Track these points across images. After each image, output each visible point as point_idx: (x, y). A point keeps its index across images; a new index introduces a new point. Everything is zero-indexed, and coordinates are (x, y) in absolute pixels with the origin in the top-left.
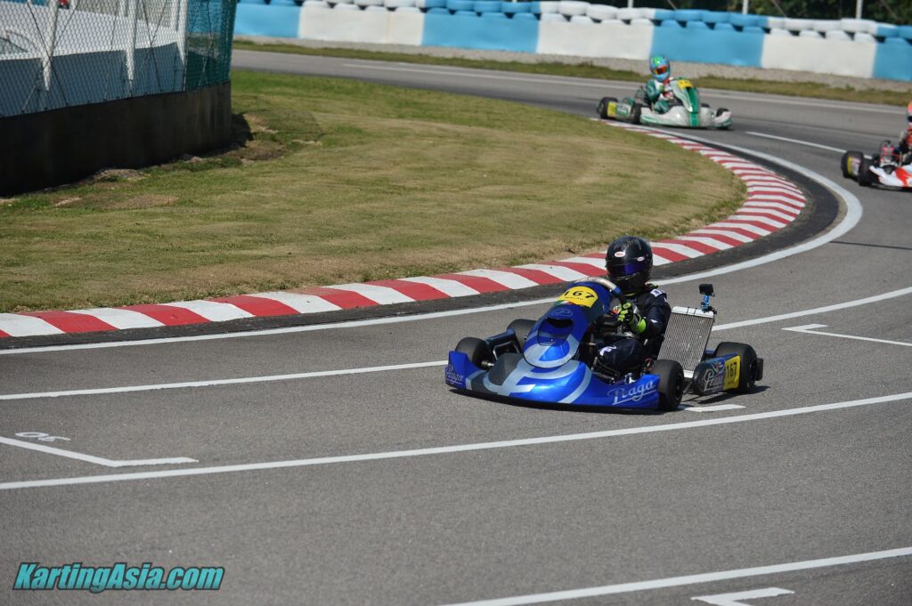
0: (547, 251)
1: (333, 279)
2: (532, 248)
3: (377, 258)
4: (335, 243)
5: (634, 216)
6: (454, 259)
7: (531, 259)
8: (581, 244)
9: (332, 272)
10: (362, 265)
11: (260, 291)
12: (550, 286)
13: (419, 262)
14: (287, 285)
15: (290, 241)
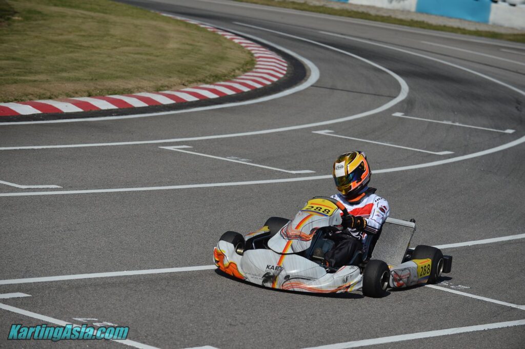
0: (172, 84)
1: (73, 95)
2: (165, 82)
3: (91, 84)
4: (64, 74)
5: (208, 67)
6: (130, 86)
7: (166, 88)
8: (188, 81)
9: (72, 91)
10: (85, 87)
11: (40, 99)
12: (182, 103)
13: (113, 87)
14: (52, 96)
15: (42, 73)
